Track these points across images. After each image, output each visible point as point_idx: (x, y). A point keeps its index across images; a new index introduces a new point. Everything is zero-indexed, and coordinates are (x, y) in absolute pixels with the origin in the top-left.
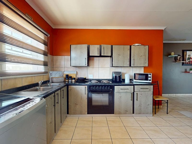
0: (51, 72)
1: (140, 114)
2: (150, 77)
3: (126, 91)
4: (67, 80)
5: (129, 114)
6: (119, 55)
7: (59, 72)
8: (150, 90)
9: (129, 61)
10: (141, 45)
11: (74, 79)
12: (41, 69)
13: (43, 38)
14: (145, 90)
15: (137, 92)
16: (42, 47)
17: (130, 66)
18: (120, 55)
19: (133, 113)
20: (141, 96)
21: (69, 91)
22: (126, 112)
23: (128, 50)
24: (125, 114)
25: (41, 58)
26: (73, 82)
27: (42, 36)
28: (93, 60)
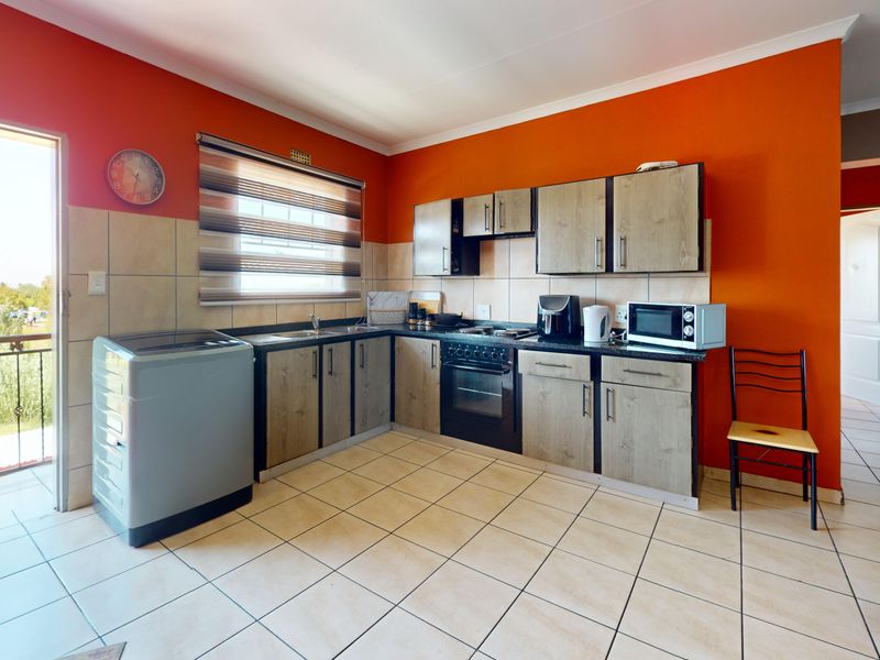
0: (372, 294)
1: (625, 480)
2: (692, 324)
3: (559, 372)
4: (411, 321)
5: (577, 469)
6: (560, 223)
7: (396, 294)
8: (675, 381)
9: (602, 251)
10: (675, 163)
11: (432, 317)
12: (338, 284)
13: (344, 200)
14: (647, 381)
15: (610, 386)
16: (341, 224)
17: (609, 268)
18: (565, 226)
19: (597, 469)
20: (632, 403)
21: (396, 352)
22: (565, 459)
23: (600, 198)
24: (563, 463)
25: (338, 254)
26: (427, 328)
27: (339, 194)
28: (491, 249)
